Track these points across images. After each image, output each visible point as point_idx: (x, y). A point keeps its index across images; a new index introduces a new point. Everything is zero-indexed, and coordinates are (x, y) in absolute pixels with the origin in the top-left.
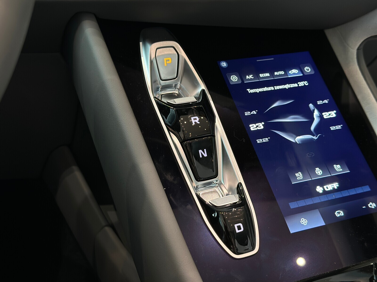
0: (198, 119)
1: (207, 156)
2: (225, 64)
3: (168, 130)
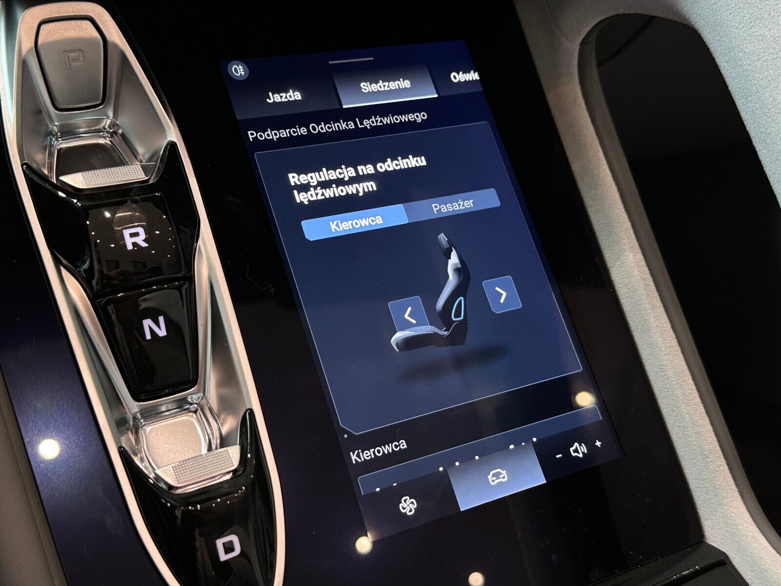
0: (143, 236)
1: (166, 334)
2: (242, 70)
3: (57, 263)
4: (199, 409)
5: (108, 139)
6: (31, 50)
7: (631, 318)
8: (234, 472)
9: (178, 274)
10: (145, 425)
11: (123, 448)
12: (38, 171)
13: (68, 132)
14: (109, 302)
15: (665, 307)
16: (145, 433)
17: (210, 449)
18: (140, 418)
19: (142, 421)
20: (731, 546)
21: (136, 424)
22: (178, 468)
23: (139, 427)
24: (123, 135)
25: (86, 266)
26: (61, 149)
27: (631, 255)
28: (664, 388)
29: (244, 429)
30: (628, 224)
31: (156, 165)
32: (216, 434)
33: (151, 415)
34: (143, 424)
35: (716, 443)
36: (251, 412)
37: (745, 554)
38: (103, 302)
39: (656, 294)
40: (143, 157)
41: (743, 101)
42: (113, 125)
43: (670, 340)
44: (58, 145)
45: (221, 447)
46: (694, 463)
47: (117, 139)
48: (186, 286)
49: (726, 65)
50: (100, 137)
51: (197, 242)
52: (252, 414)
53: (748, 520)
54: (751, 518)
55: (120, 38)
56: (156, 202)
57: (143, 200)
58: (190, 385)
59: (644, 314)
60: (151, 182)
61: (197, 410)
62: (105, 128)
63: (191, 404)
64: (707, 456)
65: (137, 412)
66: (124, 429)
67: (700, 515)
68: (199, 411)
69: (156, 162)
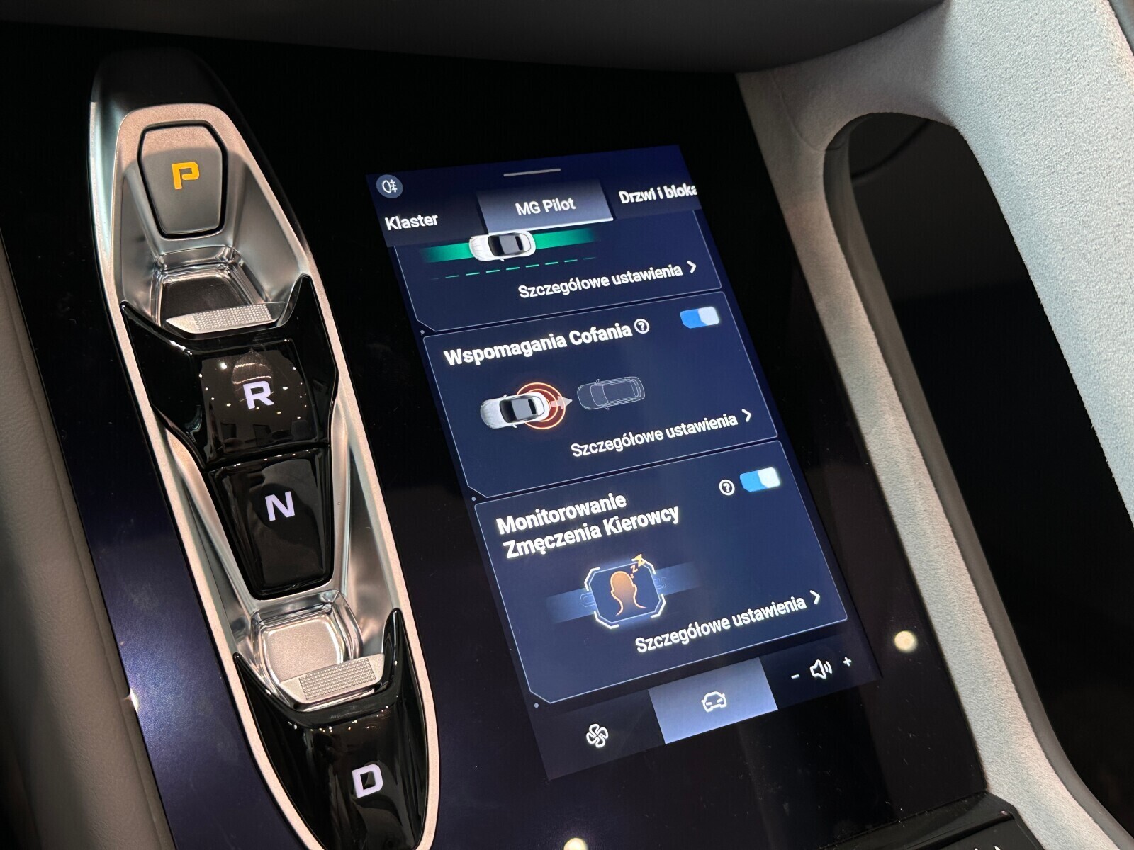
0: (267, 391)
1: (294, 514)
2: (394, 186)
3: (162, 425)
4: (333, 608)
5: (225, 272)
6: (132, 163)
7: (893, 500)
8: (376, 686)
9: (311, 439)
10: (266, 629)
11: (239, 655)
12: (139, 312)
13: (176, 264)
14: (224, 474)
15: (935, 485)
16: (266, 638)
17: (346, 657)
18: (260, 620)
19: (262, 623)
20: (1021, 797)
21: (255, 627)
22: (306, 682)
23: (258, 632)
24: (244, 267)
25: (197, 428)
26: (167, 284)
27: (892, 418)
28: (936, 591)
29: (389, 636)
30: (888, 379)
31: (285, 305)
32: (355, 641)
33: (274, 616)
34: (263, 628)
35: (1002, 662)
36: (399, 613)
37: (1039, 807)
38: (218, 474)
39: (924, 468)
40: (270, 293)
41: (1017, 225)
42: (233, 255)
43: (943, 528)
44: (164, 280)
45: (361, 655)
46: (973, 689)
47: (237, 272)
48: (321, 454)
49: (996, 180)
50: (217, 269)
51: (334, 400)
52: (399, 615)
53: (1042, 763)
54: (1047, 761)
55: (243, 148)
56: (286, 351)
57: (268, 348)
58: (322, 580)
59: (908, 494)
60: (278, 325)
61: (331, 610)
62: (222, 259)
63: (324, 604)
64: (989, 680)
65: (256, 613)
66: (242, 633)
67: (982, 757)
68: (334, 612)
69: (285, 300)
